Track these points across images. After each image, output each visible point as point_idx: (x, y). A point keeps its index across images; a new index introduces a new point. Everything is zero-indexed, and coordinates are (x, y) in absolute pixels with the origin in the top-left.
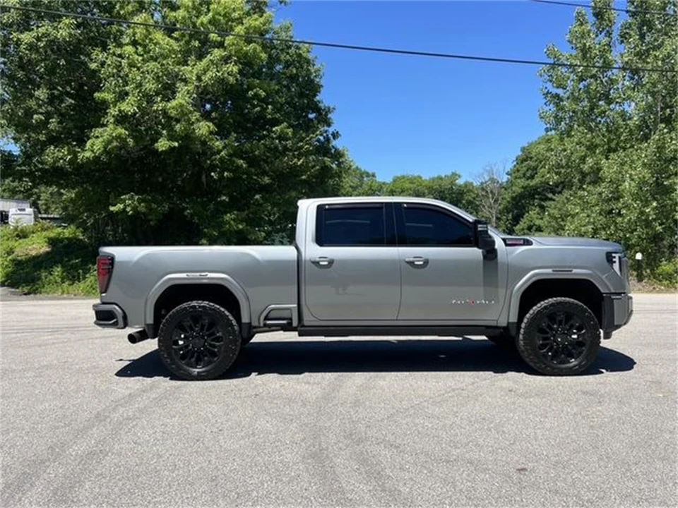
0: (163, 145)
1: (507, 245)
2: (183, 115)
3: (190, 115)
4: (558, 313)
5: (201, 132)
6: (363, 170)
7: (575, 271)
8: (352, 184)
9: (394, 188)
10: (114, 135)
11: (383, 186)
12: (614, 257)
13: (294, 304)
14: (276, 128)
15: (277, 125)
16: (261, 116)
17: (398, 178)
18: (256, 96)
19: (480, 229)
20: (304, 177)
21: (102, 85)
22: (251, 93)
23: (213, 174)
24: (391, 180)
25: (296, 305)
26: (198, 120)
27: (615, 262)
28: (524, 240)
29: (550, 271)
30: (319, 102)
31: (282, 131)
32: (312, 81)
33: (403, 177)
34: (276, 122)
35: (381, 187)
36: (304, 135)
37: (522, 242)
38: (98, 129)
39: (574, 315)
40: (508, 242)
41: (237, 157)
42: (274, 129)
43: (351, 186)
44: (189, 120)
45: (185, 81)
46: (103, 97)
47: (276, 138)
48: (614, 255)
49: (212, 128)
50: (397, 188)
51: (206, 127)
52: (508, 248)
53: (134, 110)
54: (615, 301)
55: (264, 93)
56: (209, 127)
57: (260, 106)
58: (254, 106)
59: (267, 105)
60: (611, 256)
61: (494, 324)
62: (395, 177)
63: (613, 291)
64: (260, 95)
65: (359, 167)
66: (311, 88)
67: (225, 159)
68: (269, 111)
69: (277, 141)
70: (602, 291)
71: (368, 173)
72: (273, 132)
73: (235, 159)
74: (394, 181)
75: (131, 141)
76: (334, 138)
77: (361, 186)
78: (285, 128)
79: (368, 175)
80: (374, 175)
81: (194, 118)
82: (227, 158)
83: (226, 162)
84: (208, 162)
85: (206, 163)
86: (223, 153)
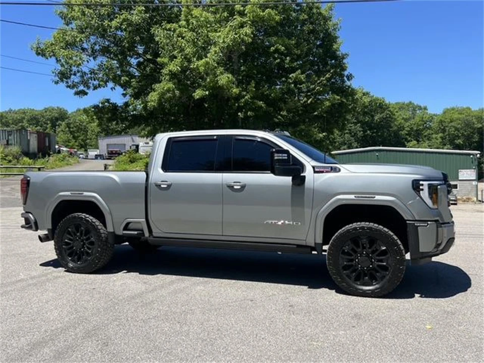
0: (198, 94)
1: (315, 172)
2: (210, 71)
3: (216, 70)
4: (362, 237)
5: (222, 82)
6: (416, 104)
7: (378, 197)
8: (404, 116)
9: (443, 119)
10: (165, 89)
11: (434, 117)
12: (422, 185)
13: (143, 219)
14: (292, 74)
15: (294, 72)
16: (280, 66)
17: (448, 109)
18: (277, 51)
19: (276, 158)
20: (316, 113)
21: (160, 52)
22: (272, 49)
23: (239, 114)
24: (442, 112)
25: (144, 220)
26: (222, 73)
27: (422, 190)
28: (331, 168)
29: (352, 197)
30: (336, 50)
31: (296, 78)
32: (330, 34)
33: (453, 109)
34: (293, 70)
35: (432, 118)
36: (316, 79)
37: (330, 169)
38: (157, 84)
39: (377, 240)
40: (316, 170)
41: (258, 100)
42: (290, 76)
43: (403, 118)
44: (215, 74)
45: (215, 44)
46: (163, 61)
47: (292, 83)
48: (421, 182)
49: (231, 78)
50: (446, 119)
51: (227, 78)
52: (316, 175)
53: (177, 69)
54: (419, 228)
55: (283, 48)
56: (229, 78)
57: (279, 58)
58: (275, 59)
59: (286, 57)
60: (419, 183)
61: (304, 243)
62: (444, 109)
63: (417, 219)
64: (280, 49)
65: (412, 102)
66: (329, 39)
67: (248, 101)
68: (287, 61)
69: (293, 85)
70: (406, 218)
71: (420, 107)
72: (290, 78)
73: (256, 101)
74: (444, 113)
75: (177, 92)
76: (348, 80)
77: (414, 118)
78: (299, 74)
79: (420, 108)
80: (425, 109)
81: (219, 72)
82: (250, 100)
83: (249, 104)
84: (237, 105)
85: (235, 105)
86: (246, 97)
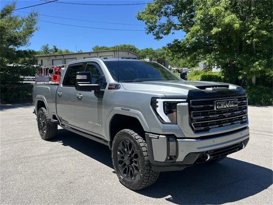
7: (131, 111)
12: (158, 102)
25: (56, 114)
26: (228, 15)
27: (158, 106)
28: (116, 85)
29: (120, 109)
37: (115, 87)
54: (152, 140)
60: (156, 100)
63: (151, 131)
70: (145, 130)
82: (255, 31)
83: (255, 33)
84: (246, 35)
85: (244, 35)
86: (253, 29)
